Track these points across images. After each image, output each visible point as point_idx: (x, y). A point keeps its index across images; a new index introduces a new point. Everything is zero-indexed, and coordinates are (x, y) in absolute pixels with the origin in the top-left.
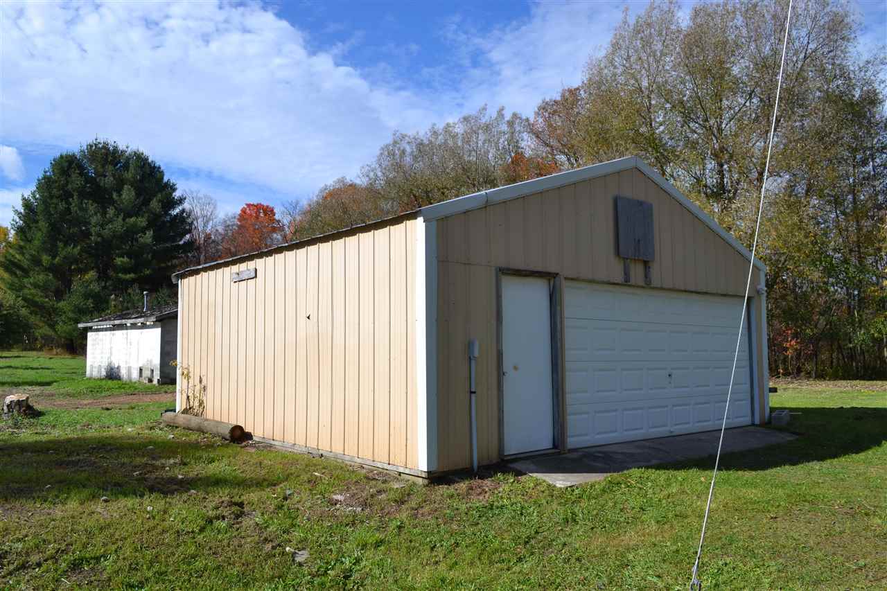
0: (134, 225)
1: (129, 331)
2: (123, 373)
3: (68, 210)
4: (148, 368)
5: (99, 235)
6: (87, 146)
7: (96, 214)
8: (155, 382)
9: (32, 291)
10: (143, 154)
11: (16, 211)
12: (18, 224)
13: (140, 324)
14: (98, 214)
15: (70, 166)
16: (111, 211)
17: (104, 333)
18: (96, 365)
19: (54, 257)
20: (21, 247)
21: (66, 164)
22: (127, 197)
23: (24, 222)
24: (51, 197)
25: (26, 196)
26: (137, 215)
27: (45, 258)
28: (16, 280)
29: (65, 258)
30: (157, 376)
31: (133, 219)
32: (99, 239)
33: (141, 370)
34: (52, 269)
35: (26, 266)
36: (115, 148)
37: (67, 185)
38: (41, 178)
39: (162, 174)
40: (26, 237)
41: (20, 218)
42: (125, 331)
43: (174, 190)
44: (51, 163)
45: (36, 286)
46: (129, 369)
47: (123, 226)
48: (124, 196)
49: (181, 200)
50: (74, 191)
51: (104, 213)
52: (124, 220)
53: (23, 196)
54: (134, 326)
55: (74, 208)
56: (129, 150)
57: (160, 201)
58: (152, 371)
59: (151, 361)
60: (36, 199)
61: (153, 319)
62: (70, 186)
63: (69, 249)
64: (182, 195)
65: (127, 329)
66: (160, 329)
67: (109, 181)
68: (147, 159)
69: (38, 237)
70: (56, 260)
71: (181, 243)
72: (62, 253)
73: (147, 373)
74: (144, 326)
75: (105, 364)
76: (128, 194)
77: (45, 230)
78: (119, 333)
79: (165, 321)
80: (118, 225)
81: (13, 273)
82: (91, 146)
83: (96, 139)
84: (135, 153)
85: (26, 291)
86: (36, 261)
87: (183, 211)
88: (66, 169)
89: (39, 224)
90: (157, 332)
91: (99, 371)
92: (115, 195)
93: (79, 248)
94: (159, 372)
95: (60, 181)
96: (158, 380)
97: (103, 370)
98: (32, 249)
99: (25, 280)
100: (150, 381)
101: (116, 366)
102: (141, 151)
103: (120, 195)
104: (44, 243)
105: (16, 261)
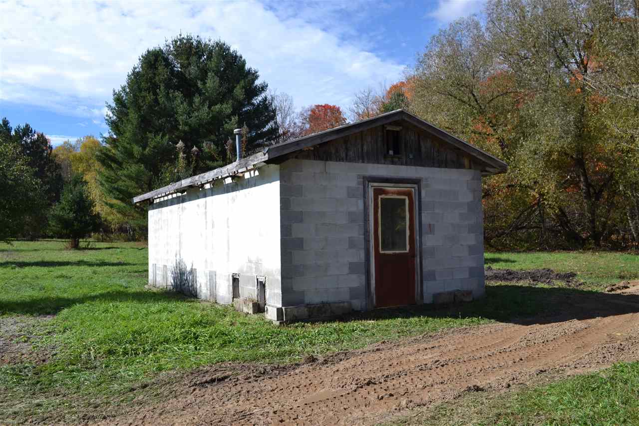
0: (220, 112)
1: (209, 199)
2: (202, 285)
3: (156, 101)
4: (251, 278)
5: (186, 124)
6: (172, 42)
7: (182, 103)
8: (271, 314)
9: (127, 183)
10: (224, 45)
11: (109, 106)
12: (112, 119)
13: (229, 181)
14: (185, 103)
15: (156, 60)
16: (197, 100)
17: (169, 208)
18: (160, 265)
19: (144, 148)
20: (114, 140)
21: (152, 58)
22: (211, 86)
23: (117, 117)
24: (140, 90)
25: (117, 91)
26: (222, 102)
27: (137, 149)
28: (112, 173)
29: (155, 147)
30: (274, 301)
31: (218, 106)
32: (186, 128)
33: (235, 280)
34: (142, 160)
35: (120, 160)
36: (199, 42)
37: (154, 78)
38: (130, 74)
39: (244, 63)
40: (119, 130)
41: (113, 113)
42: (201, 201)
43: (257, 77)
44: (140, 59)
45: (129, 177)
46: (212, 277)
47: (208, 113)
48: (208, 85)
49: (263, 88)
50: (160, 83)
51: (191, 103)
52: (209, 107)
53: (114, 91)
54: (218, 187)
55: (162, 100)
56: (212, 43)
57: (243, 87)
58: (262, 286)
59: (258, 263)
60: (127, 93)
61: (261, 157)
62: (157, 78)
63: (158, 138)
64: (264, 83)
65: (205, 196)
66: (279, 181)
67: (193, 70)
68: (228, 49)
69: (129, 129)
70: (147, 150)
71: (265, 129)
72: (152, 144)
73: (249, 291)
74: (239, 183)
75: (171, 265)
76: (212, 82)
77: (135, 122)
78: (193, 206)
79: (290, 162)
80: (204, 113)
81: (109, 167)
82: (176, 42)
83: (181, 35)
84: (217, 44)
85: (120, 183)
86: (129, 154)
87: (265, 99)
88: (153, 62)
89: (130, 116)
90: (271, 192)
91: (165, 277)
92: (199, 84)
93: (167, 137)
94: (279, 291)
95: (148, 74)
96: (279, 311)
97: (170, 275)
98: (124, 142)
99: (120, 173)
100: (259, 308)
101: (189, 269)
102: (222, 42)
103: (205, 83)
104: (135, 135)
105: (111, 154)
